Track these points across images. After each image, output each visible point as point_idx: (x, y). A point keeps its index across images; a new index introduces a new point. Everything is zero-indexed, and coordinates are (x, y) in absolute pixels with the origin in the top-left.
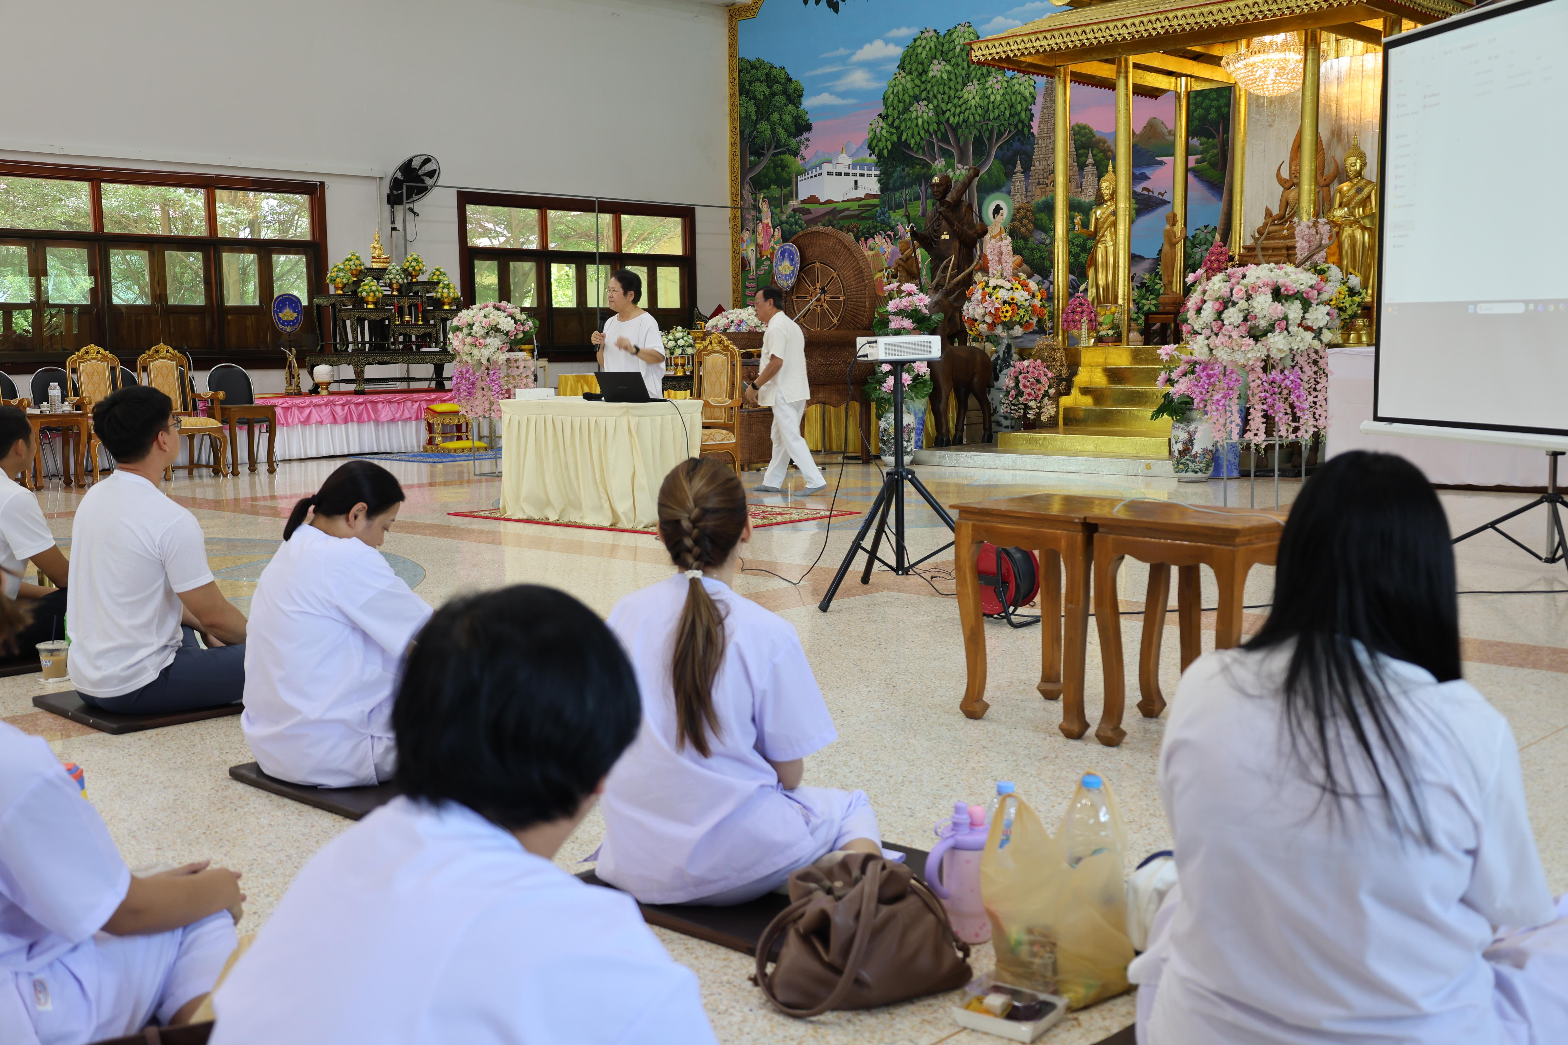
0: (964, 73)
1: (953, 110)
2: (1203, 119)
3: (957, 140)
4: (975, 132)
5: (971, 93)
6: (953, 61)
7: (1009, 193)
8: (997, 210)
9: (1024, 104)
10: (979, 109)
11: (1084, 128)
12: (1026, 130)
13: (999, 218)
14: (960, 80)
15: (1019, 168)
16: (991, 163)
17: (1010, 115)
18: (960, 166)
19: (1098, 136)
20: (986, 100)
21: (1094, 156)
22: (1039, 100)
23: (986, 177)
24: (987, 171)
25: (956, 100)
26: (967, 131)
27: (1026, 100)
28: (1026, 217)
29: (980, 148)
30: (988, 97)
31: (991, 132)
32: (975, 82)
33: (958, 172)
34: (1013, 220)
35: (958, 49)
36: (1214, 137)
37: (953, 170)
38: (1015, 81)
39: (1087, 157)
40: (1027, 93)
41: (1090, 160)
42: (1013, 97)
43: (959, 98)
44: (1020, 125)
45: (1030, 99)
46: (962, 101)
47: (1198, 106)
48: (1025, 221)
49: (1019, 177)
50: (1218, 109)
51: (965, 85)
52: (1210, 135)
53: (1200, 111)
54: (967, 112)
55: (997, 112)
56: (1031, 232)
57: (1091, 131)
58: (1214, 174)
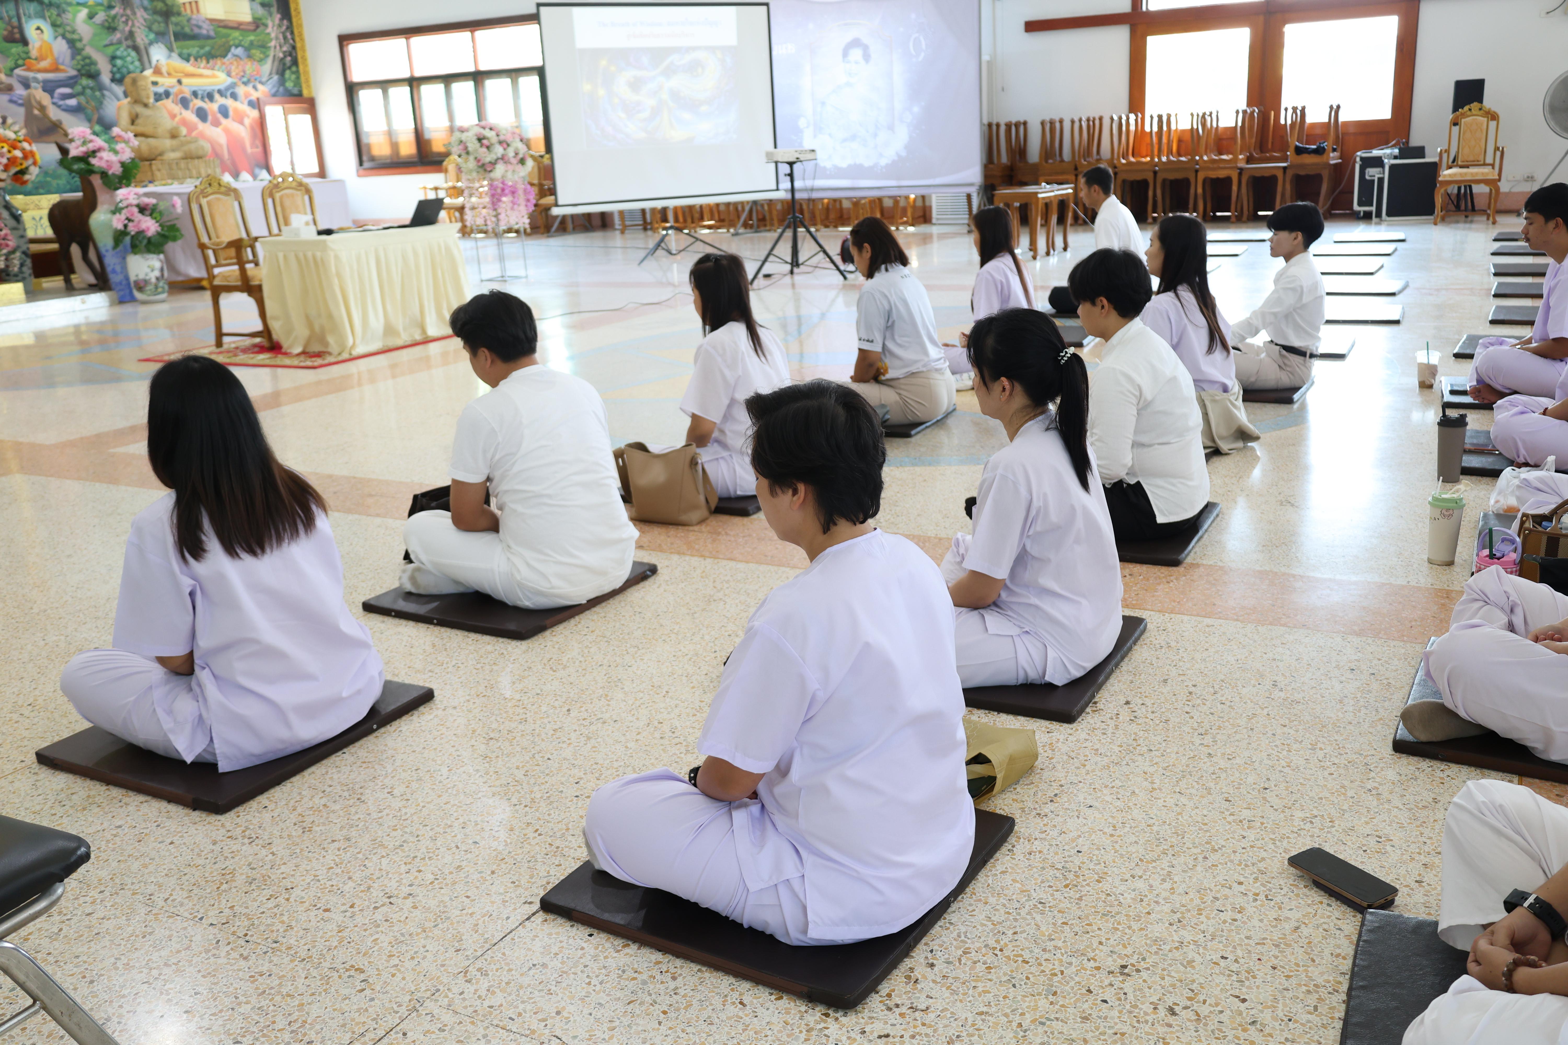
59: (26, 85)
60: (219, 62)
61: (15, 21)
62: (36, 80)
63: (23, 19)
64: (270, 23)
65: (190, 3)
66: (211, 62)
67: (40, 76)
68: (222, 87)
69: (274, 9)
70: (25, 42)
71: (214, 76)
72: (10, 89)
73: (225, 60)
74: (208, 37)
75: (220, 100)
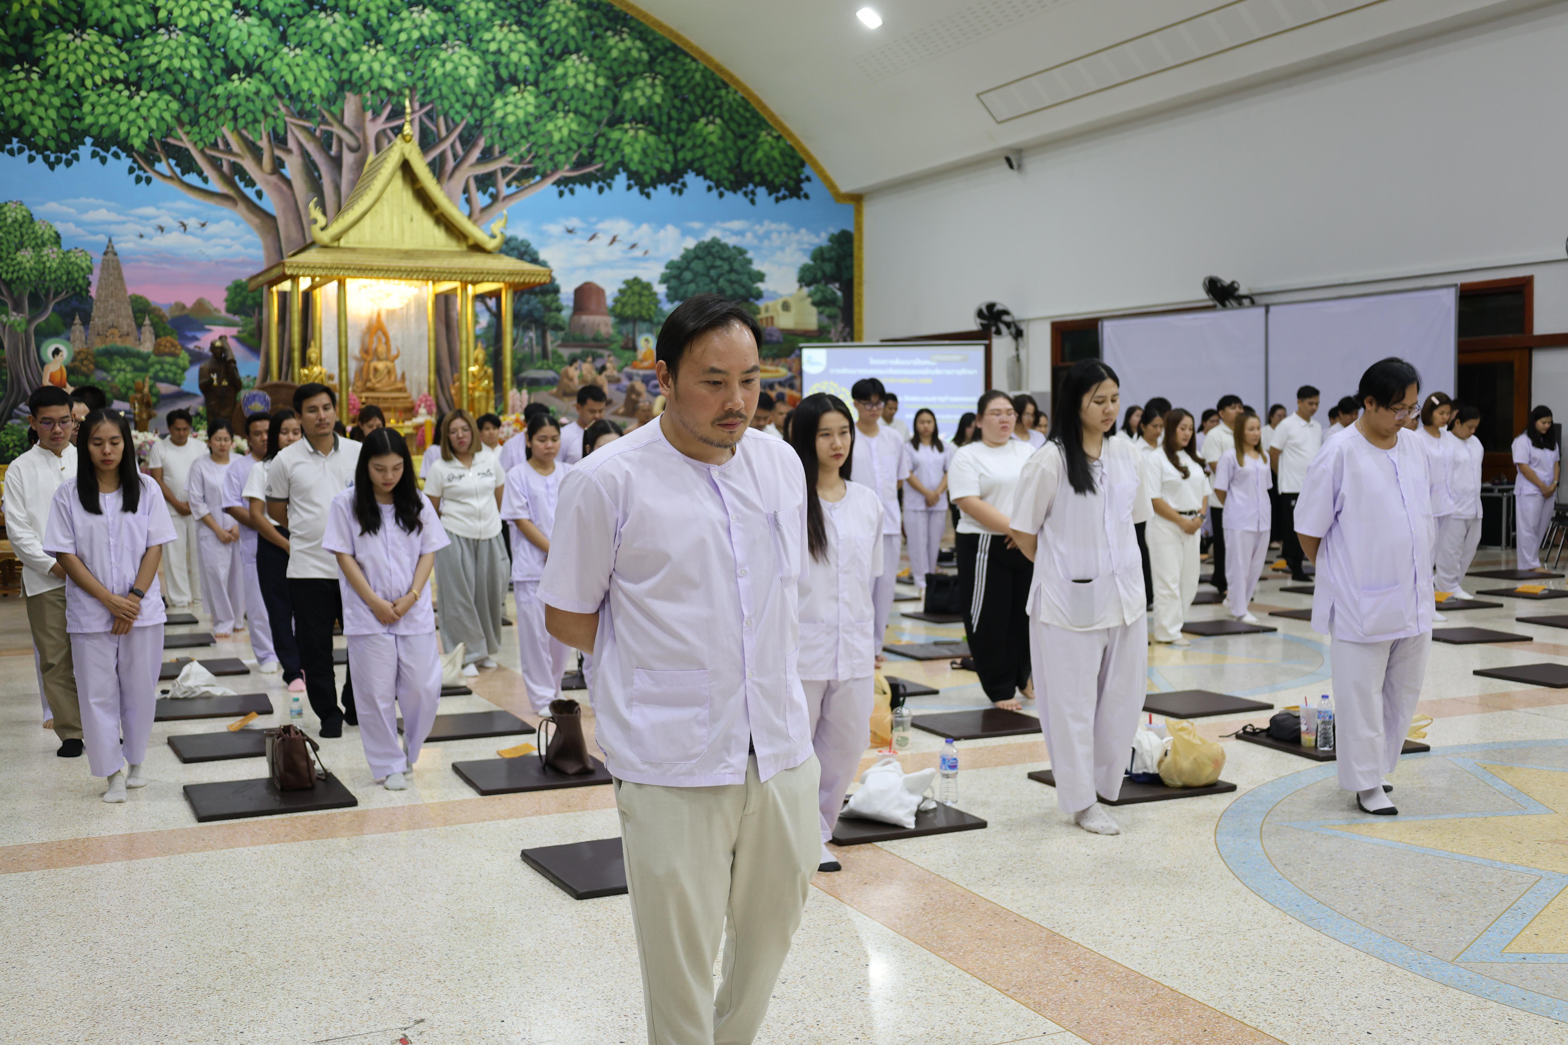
0: (17, 241)
1: (5, 268)
2: (243, 304)
3: (11, 293)
4: (30, 289)
5: (26, 257)
6: (5, 229)
7: (68, 339)
8: (56, 352)
9: (82, 274)
10: (35, 272)
11: (141, 298)
12: (84, 293)
13: (58, 358)
14: (13, 245)
15: (77, 320)
16: (48, 314)
17: (68, 280)
18: (14, 314)
19: (153, 305)
20: (41, 266)
21: (150, 319)
22: (97, 272)
23: (44, 325)
24: (45, 321)
25: (8, 261)
26: (21, 288)
27: (82, 269)
28: (86, 358)
29: (37, 302)
30: (44, 263)
31: (48, 290)
32: (29, 249)
33: (12, 319)
34: (74, 360)
35: (9, 221)
36: (250, 316)
37: (7, 315)
38: (71, 254)
39: (144, 319)
40: (84, 265)
41: (147, 322)
42: (70, 267)
43: (12, 260)
44: (78, 289)
45: (87, 270)
46: (14, 262)
47: (237, 294)
48: (85, 362)
49: (78, 327)
50: (254, 299)
51: (17, 250)
52: (248, 315)
53: (239, 299)
54: (21, 273)
55: (53, 276)
56: (92, 372)
57: (147, 301)
58: (253, 342)
59: (630, 377)
60: (783, 361)
61: (631, 336)
62: (638, 375)
63: (637, 334)
64: (833, 330)
65: (767, 318)
66: (777, 361)
67: (641, 372)
68: (782, 379)
69: (839, 320)
70: (634, 348)
71: (777, 371)
72: (618, 381)
73: (789, 360)
74: (777, 342)
75: (779, 389)
